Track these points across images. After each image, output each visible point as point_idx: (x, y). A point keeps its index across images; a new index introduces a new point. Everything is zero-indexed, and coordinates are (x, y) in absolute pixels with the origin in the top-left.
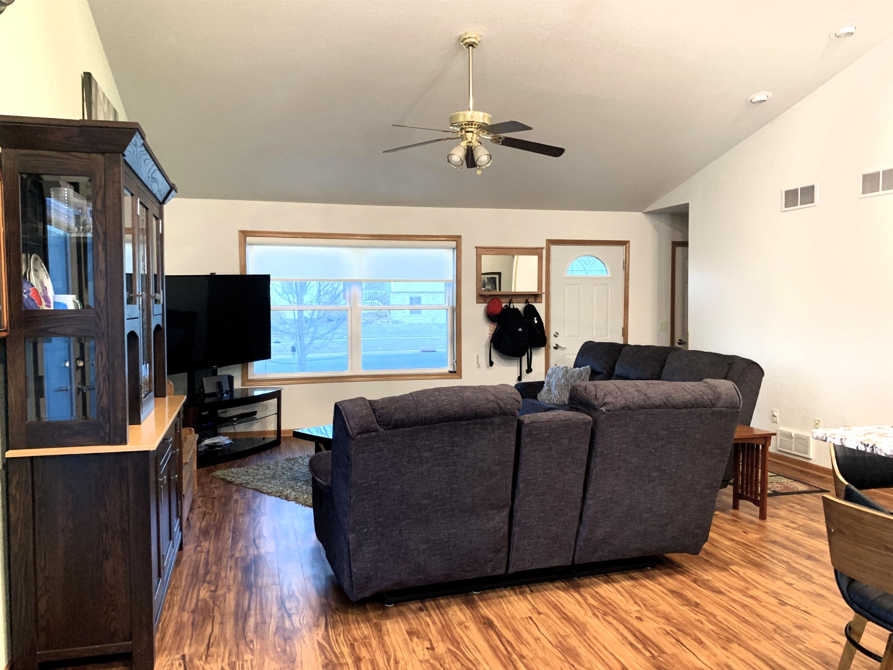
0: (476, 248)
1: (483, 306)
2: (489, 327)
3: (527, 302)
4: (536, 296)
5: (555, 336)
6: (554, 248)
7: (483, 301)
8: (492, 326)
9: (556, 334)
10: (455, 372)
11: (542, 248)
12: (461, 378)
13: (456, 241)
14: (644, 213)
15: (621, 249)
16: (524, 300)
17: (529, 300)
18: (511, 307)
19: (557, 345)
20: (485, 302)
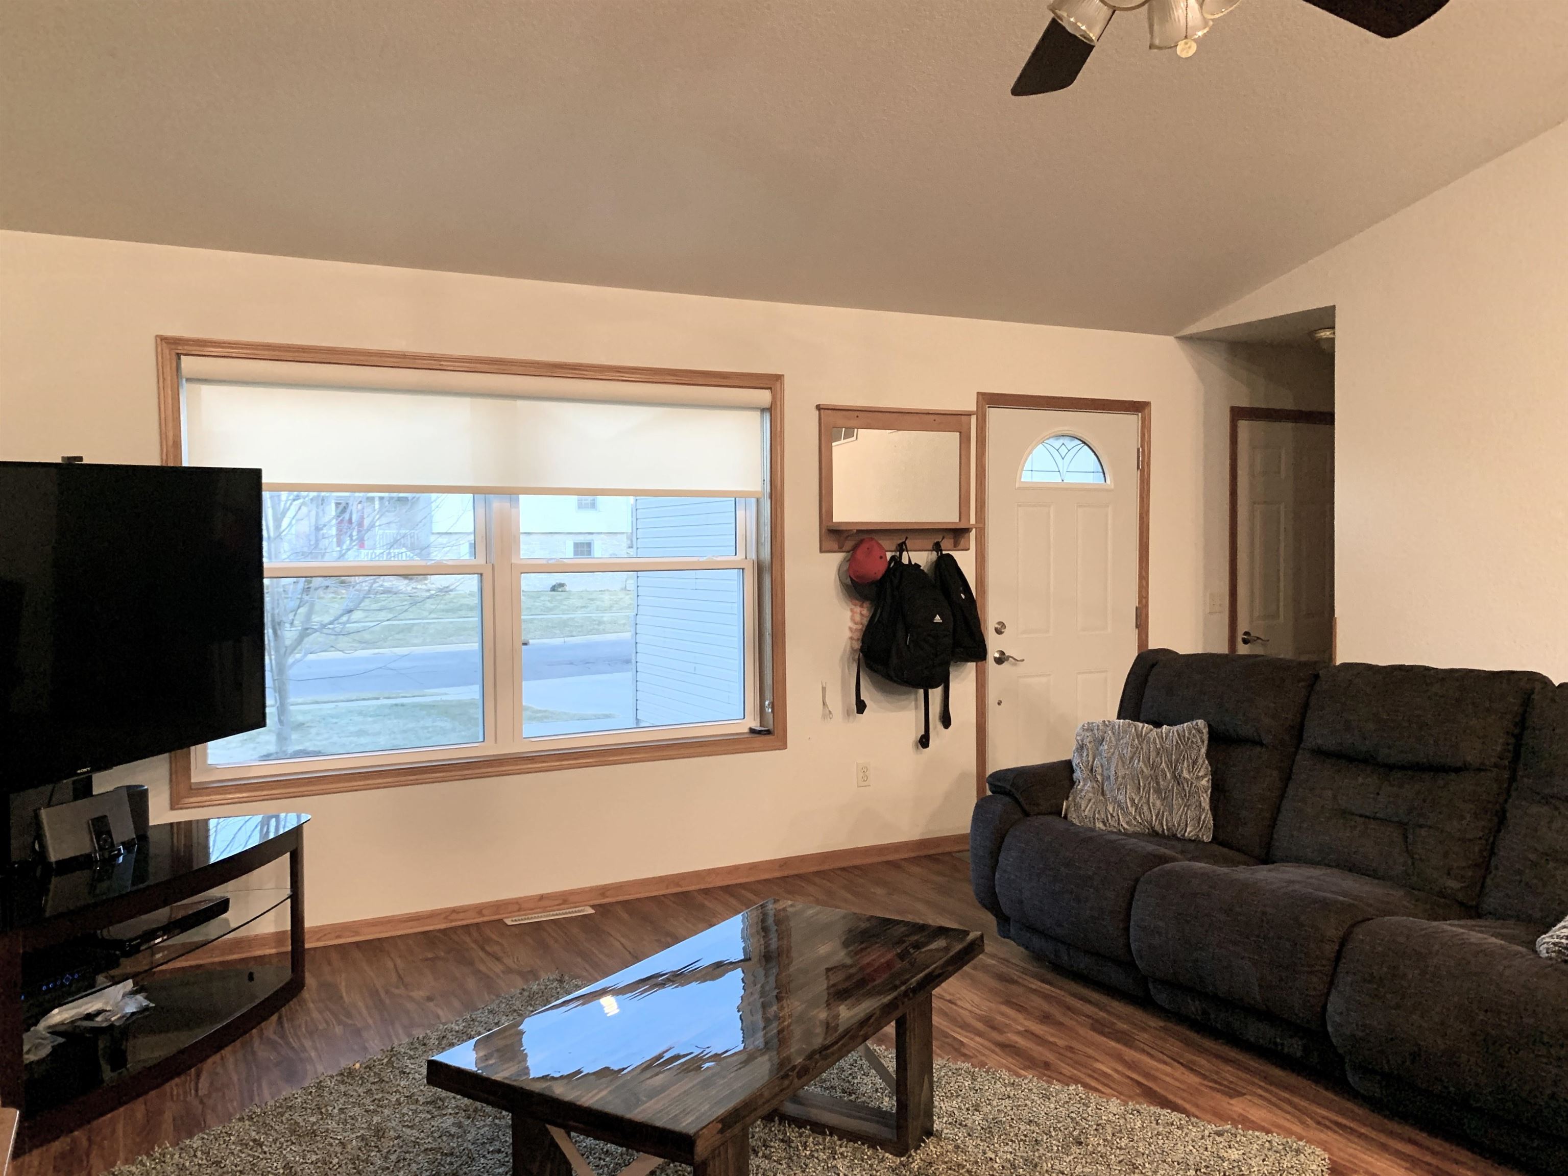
0: (819, 408)
1: (836, 558)
2: (849, 614)
3: (937, 547)
4: (958, 534)
5: (998, 632)
6: (995, 415)
7: (836, 547)
8: (858, 609)
9: (999, 627)
10: (768, 732)
11: (969, 414)
12: (783, 745)
13: (771, 388)
14: (1177, 338)
15: (1132, 421)
16: (930, 544)
17: (943, 545)
18: (905, 561)
19: (1002, 653)
20: (840, 550)
